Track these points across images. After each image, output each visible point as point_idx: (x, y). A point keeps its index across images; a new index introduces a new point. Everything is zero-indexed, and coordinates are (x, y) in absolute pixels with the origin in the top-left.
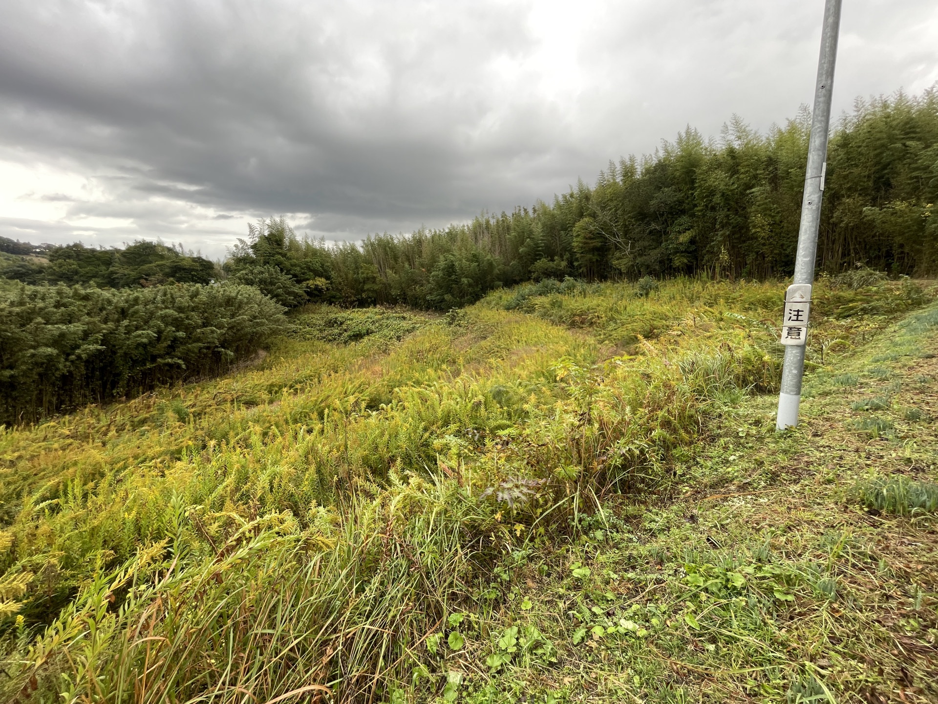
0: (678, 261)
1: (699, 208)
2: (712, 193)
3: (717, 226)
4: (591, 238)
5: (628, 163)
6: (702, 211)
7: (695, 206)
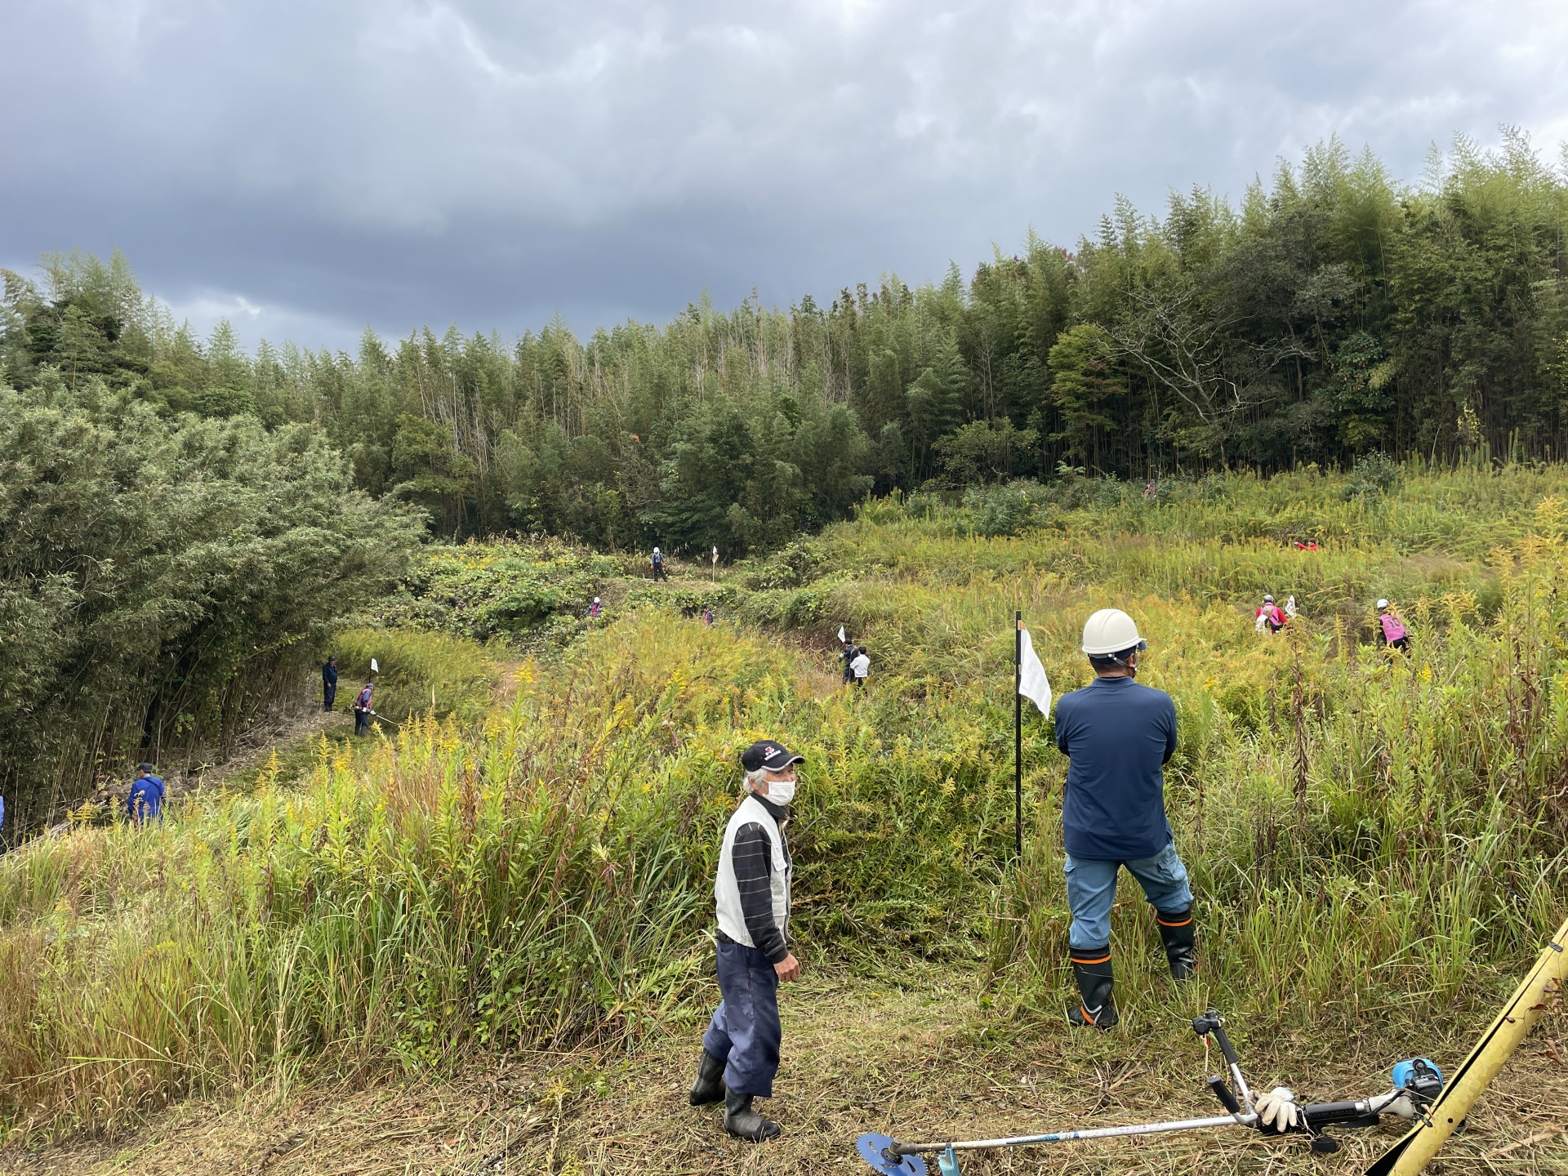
0: (1354, 431)
1: (1400, 316)
2: (1431, 283)
3: (1456, 356)
4: (1101, 374)
5: (1189, 203)
6: (1408, 321)
7: (1394, 309)
